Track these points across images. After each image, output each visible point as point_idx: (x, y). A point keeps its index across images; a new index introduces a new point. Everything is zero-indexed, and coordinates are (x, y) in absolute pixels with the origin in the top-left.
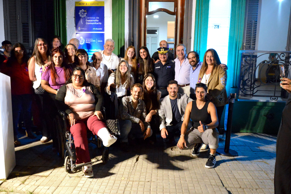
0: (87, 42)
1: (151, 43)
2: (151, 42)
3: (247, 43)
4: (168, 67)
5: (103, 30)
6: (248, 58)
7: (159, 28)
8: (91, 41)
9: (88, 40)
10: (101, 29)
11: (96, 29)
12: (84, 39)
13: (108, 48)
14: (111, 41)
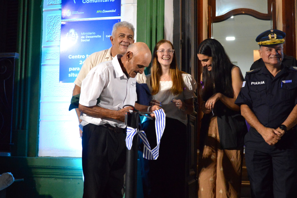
4: (284, 82)
5: (118, 13)
8: (92, 36)
9: (86, 35)
10: (113, 11)
11: (103, 12)
12: (77, 34)
13: (122, 41)
14: (127, 27)
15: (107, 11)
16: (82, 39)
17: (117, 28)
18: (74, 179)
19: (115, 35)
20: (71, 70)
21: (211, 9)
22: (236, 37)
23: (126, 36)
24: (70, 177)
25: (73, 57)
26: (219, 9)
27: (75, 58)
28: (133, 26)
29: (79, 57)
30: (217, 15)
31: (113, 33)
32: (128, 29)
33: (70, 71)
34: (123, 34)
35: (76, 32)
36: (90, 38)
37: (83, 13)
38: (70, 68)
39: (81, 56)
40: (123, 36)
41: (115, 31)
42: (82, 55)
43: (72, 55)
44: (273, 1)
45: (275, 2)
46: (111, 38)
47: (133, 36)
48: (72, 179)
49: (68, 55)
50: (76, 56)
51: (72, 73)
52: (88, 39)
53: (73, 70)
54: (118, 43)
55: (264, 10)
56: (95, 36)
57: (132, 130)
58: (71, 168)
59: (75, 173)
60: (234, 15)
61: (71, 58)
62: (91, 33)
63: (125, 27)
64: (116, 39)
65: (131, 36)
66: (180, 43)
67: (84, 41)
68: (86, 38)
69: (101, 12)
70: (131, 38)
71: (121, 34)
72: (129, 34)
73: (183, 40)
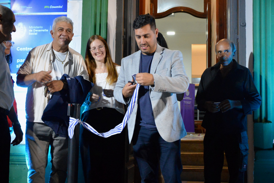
0: (31, 32)
5: (65, 9)
8: (40, 30)
9: (34, 29)
10: (60, 7)
11: (50, 8)
12: (25, 28)
13: (61, 35)
14: (66, 21)
15: (54, 7)
16: (30, 32)
17: (56, 22)
18: (20, 164)
19: (55, 29)
20: (19, 62)
21: (153, 6)
22: (176, 32)
23: (65, 30)
24: (16, 163)
25: (21, 49)
26: (160, 6)
27: (23, 50)
28: (71, 21)
29: (27, 49)
30: (158, 12)
31: (53, 27)
32: (67, 23)
33: (17, 62)
34: (61, 28)
35: (24, 26)
36: (37, 32)
37: (32, 8)
38: (18, 60)
39: (28, 48)
40: (62, 30)
41: (55, 25)
42: (30, 48)
43: (20, 47)
44: (208, 1)
45: (211, 2)
46: (52, 32)
47: (71, 30)
48: (18, 164)
49: (17, 47)
50: (23, 48)
51: (19, 64)
52: (36, 32)
53: (21, 62)
54: (58, 36)
55: (201, 9)
56: (42, 30)
57: (74, 120)
58: (17, 154)
59: (21, 159)
60: (174, 13)
61: (19, 50)
62: (38, 27)
63: (64, 21)
64: (56, 33)
65: (70, 30)
66: (122, 38)
67: (32, 34)
68: (34, 31)
69: (49, 8)
70: (70, 32)
71: (60, 28)
72: (67, 28)
73: (125, 36)
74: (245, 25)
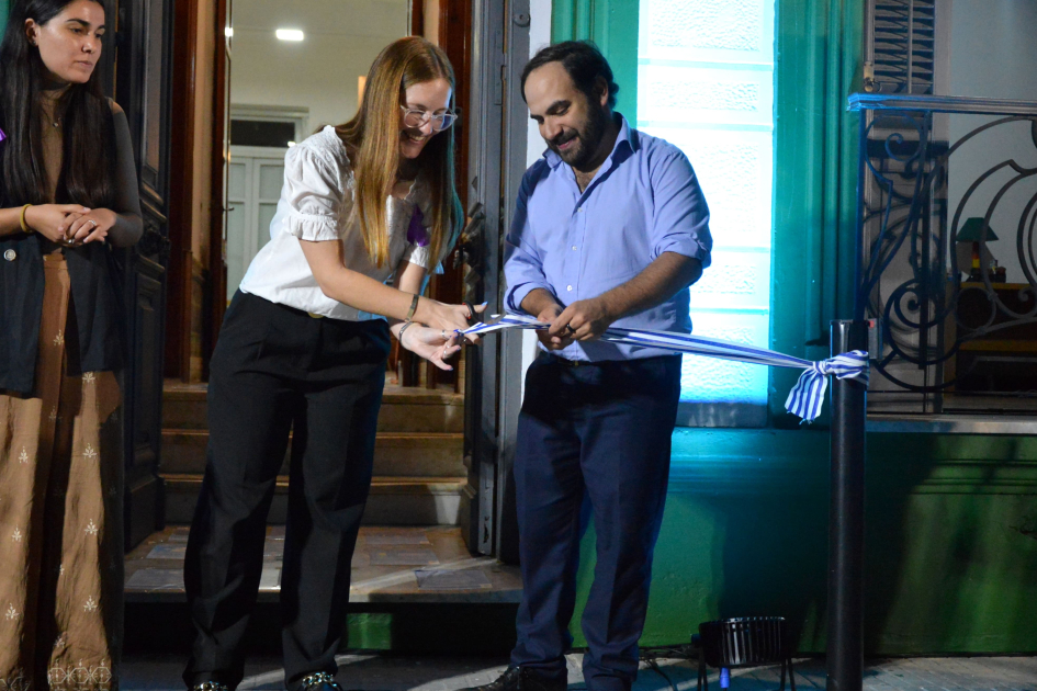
1: (257, 201)
2: (256, 194)
3: (881, 68)
6: (895, 164)
7: (305, 110)
74: (528, 24)
